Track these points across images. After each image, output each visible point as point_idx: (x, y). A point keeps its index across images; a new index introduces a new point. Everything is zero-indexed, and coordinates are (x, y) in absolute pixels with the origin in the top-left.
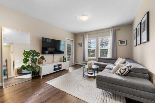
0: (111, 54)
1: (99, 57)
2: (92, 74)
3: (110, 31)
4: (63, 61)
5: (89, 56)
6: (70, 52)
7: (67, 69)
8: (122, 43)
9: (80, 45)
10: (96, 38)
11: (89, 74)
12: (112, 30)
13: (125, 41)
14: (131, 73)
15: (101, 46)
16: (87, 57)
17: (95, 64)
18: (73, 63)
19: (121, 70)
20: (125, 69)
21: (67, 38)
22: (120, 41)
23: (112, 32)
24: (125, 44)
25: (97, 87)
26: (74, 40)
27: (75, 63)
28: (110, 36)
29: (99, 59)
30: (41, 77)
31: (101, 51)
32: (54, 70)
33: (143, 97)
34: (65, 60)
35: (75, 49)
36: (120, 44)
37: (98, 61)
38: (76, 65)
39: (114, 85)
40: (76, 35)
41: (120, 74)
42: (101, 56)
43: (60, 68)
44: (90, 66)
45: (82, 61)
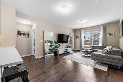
0: (102, 44)
1: (93, 45)
2: (88, 55)
3: (101, 27)
4: (68, 47)
5: (85, 44)
6: (71, 42)
7: (70, 52)
8: (111, 35)
9: (77, 37)
10: (90, 32)
11: (86, 55)
12: (103, 26)
13: (113, 34)
14: (112, 53)
15: (94, 38)
16: (83, 45)
17: (89, 49)
18: (73, 49)
19: (106, 51)
20: (108, 51)
21: (69, 33)
22: (109, 34)
23: (103, 28)
24: (113, 36)
25: (92, 60)
26: (73, 34)
27: (74, 49)
28: (101, 30)
29: (92, 46)
30: (58, 55)
31: (94, 41)
32: (64, 52)
33: (116, 63)
34: (69, 47)
35: (75, 40)
36: (109, 36)
37: (92, 48)
38: (75, 50)
39: (101, 58)
40: (75, 31)
41: (105, 53)
42: (94, 45)
43: (66, 51)
44: (86, 50)
45: (79, 48)
